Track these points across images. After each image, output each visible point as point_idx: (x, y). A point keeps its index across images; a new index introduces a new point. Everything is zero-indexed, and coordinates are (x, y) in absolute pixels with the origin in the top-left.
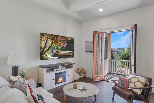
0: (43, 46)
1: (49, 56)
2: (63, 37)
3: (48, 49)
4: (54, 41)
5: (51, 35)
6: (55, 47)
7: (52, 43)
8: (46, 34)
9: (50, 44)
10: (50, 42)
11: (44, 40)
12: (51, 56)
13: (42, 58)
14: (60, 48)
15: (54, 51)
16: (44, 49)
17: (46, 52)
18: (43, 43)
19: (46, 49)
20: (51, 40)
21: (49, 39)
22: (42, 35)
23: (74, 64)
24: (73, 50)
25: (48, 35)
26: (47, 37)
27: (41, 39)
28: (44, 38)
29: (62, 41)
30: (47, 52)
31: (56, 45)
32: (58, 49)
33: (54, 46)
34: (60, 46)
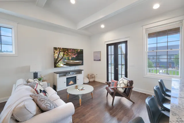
0: (56, 57)
1: (62, 65)
2: (73, 49)
3: (60, 60)
4: (65, 53)
5: (63, 49)
6: (67, 58)
7: (64, 54)
8: (59, 48)
9: (62, 56)
10: (62, 54)
11: (57, 53)
12: (63, 65)
13: (55, 67)
14: (70, 58)
15: (66, 61)
16: (57, 59)
17: (58, 62)
18: (56, 55)
19: (59, 59)
20: (63, 53)
21: (61, 52)
22: (55, 49)
23: (83, 70)
24: (82, 60)
25: (60, 49)
26: (60, 51)
27: (54, 52)
28: (57, 51)
29: (72, 53)
30: (60, 62)
31: (67, 56)
32: (69, 59)
33: (65, 56)
34: (71, 57)
